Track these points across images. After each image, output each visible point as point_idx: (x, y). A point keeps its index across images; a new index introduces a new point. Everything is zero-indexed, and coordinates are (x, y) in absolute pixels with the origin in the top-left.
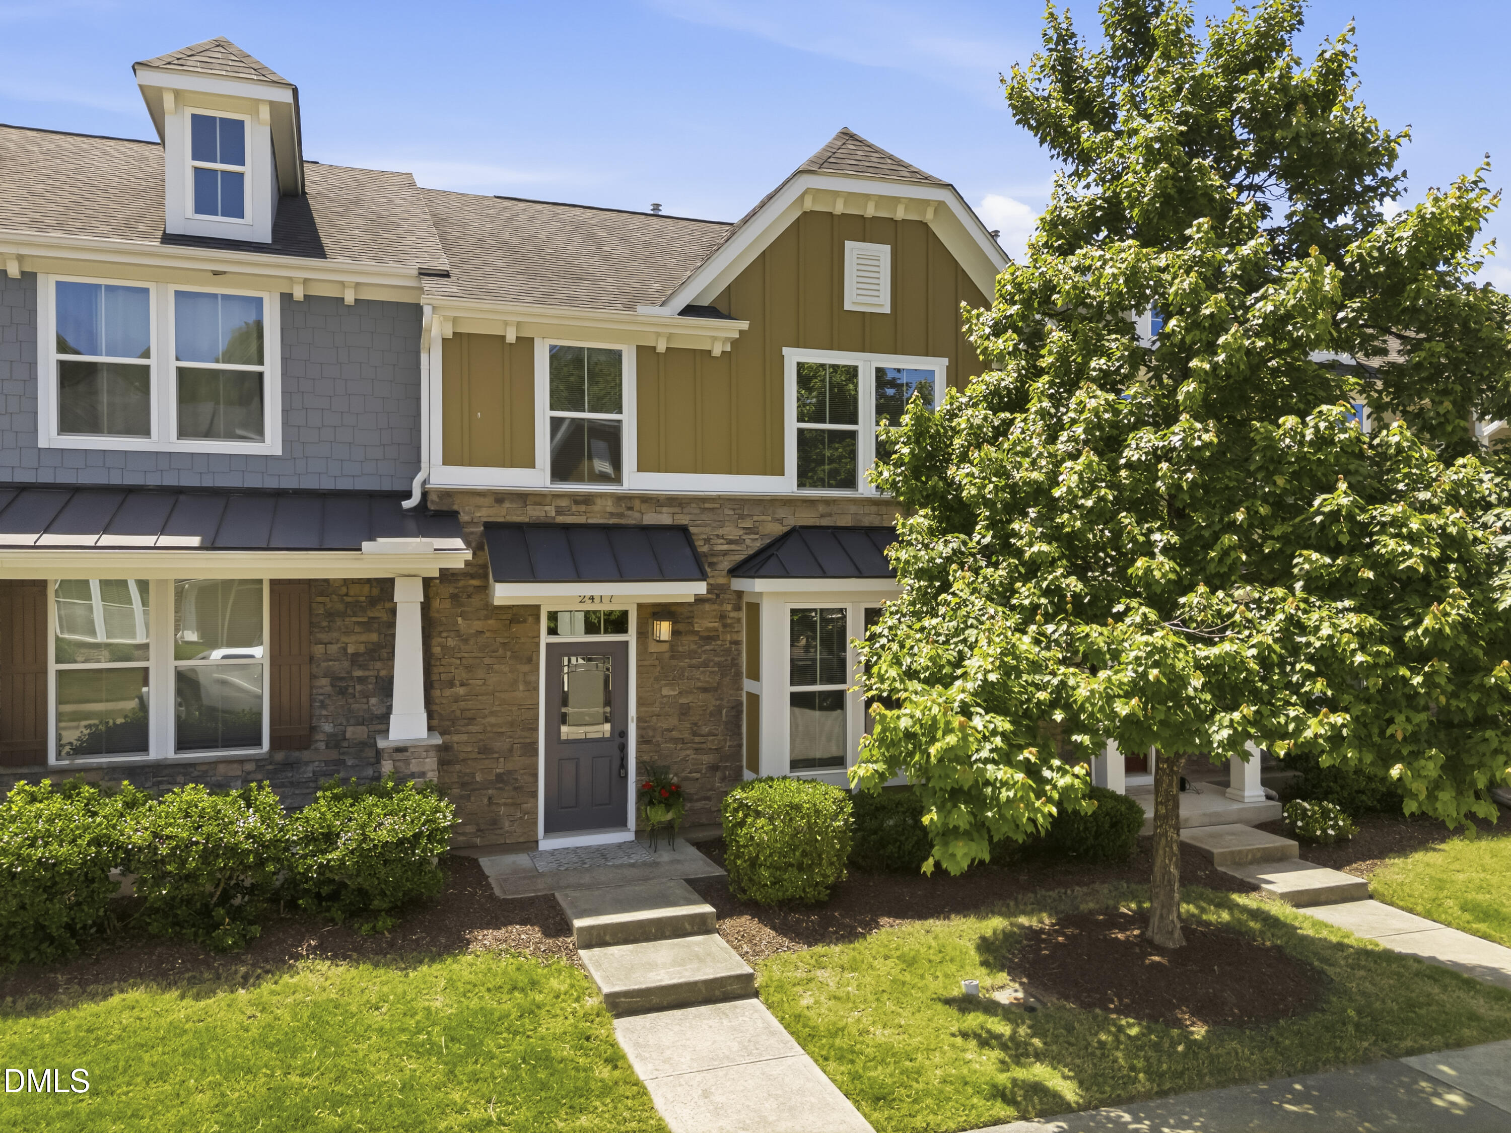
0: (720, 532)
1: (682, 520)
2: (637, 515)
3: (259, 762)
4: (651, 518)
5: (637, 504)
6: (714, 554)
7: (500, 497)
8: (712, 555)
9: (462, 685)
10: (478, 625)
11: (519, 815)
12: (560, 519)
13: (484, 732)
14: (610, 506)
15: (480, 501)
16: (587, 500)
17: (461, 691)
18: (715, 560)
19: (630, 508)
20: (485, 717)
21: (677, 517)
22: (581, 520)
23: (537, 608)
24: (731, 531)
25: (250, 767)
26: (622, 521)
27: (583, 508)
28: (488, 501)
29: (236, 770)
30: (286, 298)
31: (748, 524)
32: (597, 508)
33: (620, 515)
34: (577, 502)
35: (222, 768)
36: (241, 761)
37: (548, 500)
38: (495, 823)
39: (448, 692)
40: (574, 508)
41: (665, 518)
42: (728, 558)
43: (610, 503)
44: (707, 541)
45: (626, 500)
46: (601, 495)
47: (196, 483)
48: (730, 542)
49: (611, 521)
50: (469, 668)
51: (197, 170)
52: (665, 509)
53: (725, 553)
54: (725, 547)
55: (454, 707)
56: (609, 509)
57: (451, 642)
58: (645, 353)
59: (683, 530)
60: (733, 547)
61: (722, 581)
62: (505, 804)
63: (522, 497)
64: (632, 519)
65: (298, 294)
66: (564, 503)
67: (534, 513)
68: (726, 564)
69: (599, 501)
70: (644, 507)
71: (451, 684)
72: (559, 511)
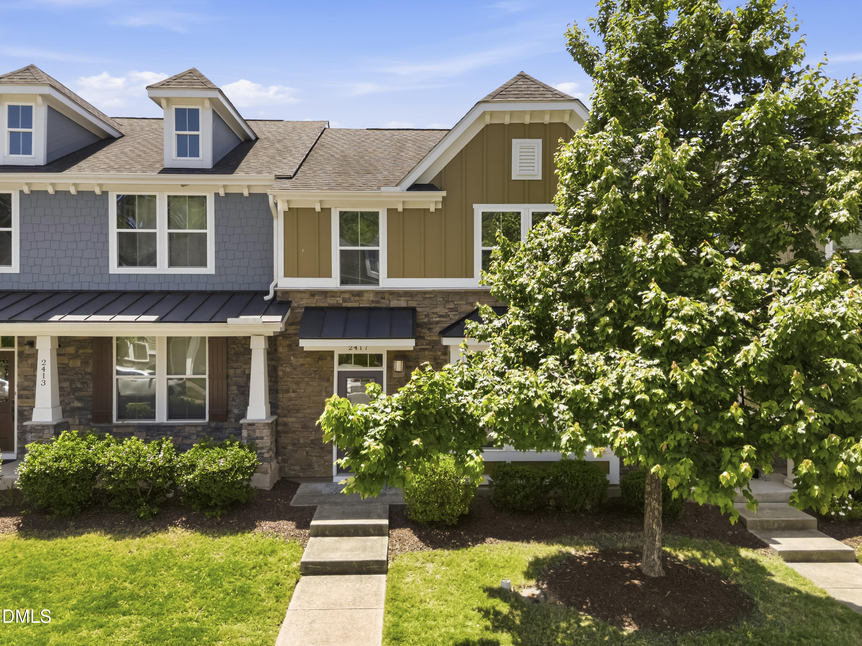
0: (435, 310)
1: (413, 304)
2: (387, 302)
3: (204, 427)
4: (394, 303)
5: (387, 295)
6: (430, 323)
7: (313, 293)
8: (430, 324)
9: (294, 392)
10: (301, 361)
11: (322, 462)
12: (345, 305)
13: (305, 417)
14: (372, 297)
15: (302, 295)
16: (360, 294)
17: (293, 395)
18: (431, 326)
19: (383, 298)
20: (305, 409)
21: (409, 302)
22: (356, 305)
23: (333, 352)
24: (442, 311)
25: (199, 429)
26: (378, 305)
27: (357, 298)
28: (306, 296)
29: (193, 430)
30: (217, 195)
31: (451, 306)
32: (365, 298)
33: (378, 302)
34: (354, 295)
35: (187, 429)
36: (196, 426)
37: (338, 294)
38: (310, 465)
39: (286, 395)
40: (352, 298)
41: (402, 303)
42: (439, 325)
43: (372, 295)
44: (427, 316)
45: (382, 294)
46: (367, 291)
47: (176, 289)
48: (441, 316)
49: (373, 305)
50: (297, 383)
51: (178, 135)
52: (402, 298)
53: (438, 323)
54: (437, 319)
55: (289, 403)
56: (371, 299)
57: (288, 370)
58: (391, 212)
59: (413, 310)
60: (442, 319)
61: (435, 338)
62: (316, 456)
63: (325, 293)
64: (384, 304)
65: (222, 193)
66: (347, 296)
67: (331, 301)
68: (437, 329)
69: (366, 295)
70: (391, 297)
71: (288, 391)
72: (344, 300)
